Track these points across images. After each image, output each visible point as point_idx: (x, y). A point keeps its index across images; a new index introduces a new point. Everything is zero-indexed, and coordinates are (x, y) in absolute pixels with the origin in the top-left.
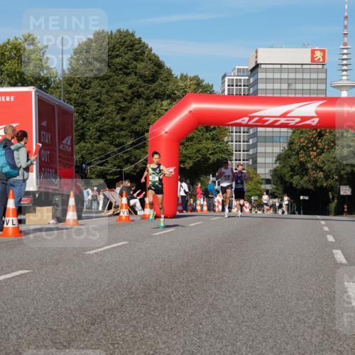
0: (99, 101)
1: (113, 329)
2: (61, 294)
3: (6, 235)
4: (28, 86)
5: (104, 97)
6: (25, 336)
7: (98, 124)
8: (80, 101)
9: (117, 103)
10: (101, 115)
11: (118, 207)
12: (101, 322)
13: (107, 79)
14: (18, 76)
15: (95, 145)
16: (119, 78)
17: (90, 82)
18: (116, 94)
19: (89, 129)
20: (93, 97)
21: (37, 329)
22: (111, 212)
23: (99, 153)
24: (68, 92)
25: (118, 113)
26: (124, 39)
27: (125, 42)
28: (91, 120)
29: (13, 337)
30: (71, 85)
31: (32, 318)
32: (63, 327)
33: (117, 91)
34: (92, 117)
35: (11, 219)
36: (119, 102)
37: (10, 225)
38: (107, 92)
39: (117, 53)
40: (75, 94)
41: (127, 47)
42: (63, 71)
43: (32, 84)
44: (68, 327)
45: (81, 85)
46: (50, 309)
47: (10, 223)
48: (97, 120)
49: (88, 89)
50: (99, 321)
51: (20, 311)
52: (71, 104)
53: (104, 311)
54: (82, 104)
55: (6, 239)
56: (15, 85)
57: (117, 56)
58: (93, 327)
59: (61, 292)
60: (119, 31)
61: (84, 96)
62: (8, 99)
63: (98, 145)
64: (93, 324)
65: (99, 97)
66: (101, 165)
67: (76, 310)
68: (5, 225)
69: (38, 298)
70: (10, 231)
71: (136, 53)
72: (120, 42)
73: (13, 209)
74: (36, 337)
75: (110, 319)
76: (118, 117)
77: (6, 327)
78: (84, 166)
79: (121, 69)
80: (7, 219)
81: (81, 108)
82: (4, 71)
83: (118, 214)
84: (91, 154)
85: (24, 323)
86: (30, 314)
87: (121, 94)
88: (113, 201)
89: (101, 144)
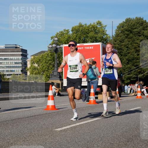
0: (127, 47)
1: (137, 144)
2: (113, 128)
3: (90, 103)
4: (98, 42)
5: (130, 46)
6: (100, 145)
7: (127, 57)
8: (120, 47)
9: (135, 48)
10: (128, 53)
11: (136, 92)
12: (131, 141)
13: (131, 38)
14: (94, 39)
15: (126, 66)
16: (136, 37)
17: (124, 40)
18: (135, 44)
19: (123, 59)
20: (125, 46)
21: (105, 143)
22: (133, 94)
23: (128, 69)
24: (115, 44)
25: (136, 52)
26: (139, 21)
27: (139, 22)
28: (124, 56)
29: (95, 146)
30: (116, 41)
31: (103, 138)
32: (115, 142)
33: (135, 43)
34: (125, 54)
35: (92, 97)
36: (136, 48)
37: (92, 99)
38: (131, 44)
39: (136, 27)
40: (118, 45)
41: (140, 24)
42: (113, 35)
43: (100, 42)
44: (118, 142)
45: (120, 41)
46: (110, 134)
47: (92, 98)
48: (127, 55)
49: (123, 43)
50: (131, 140)
51: (98, 135)
52: (116, 49)
53: (133, 136)
54: (120, 49)
55: (90, 105)
56: (93, 42)
57: (135, 28)
58: (128, 143)
59: (114, 127)
60: (137, 18)
61: (121, 46)
62: (91, 48)
63: (127, 66)
64: (128, 142)
65: (128, 46)
66: (128, 74)
67: (121, 135)
68: (90, 99)
69: (104, 130)
70: (92, 102)
71: (144, 27)
72: (137, 22)
73: (93, 93)
74: (105, 146)
75: (135, 140)
76: (136, 54)
77: (93, 142)
78: (122, 75)
79: (137, 34)
80: (91, 97)
81: (120, 51)
82: (88, 37)
83: (137, 95)
84: (124, 70)
85: (99, 140)
86: (102, 136)
87: (137, 44)
88: (134, 89)
89: (129, 66)
